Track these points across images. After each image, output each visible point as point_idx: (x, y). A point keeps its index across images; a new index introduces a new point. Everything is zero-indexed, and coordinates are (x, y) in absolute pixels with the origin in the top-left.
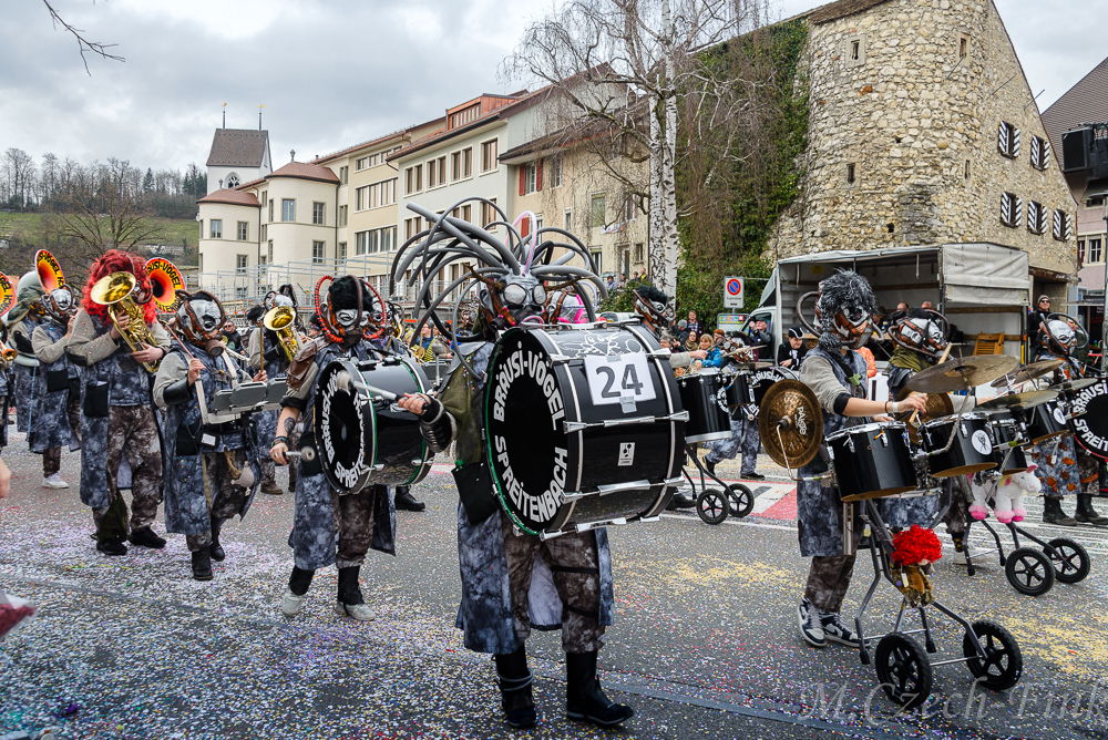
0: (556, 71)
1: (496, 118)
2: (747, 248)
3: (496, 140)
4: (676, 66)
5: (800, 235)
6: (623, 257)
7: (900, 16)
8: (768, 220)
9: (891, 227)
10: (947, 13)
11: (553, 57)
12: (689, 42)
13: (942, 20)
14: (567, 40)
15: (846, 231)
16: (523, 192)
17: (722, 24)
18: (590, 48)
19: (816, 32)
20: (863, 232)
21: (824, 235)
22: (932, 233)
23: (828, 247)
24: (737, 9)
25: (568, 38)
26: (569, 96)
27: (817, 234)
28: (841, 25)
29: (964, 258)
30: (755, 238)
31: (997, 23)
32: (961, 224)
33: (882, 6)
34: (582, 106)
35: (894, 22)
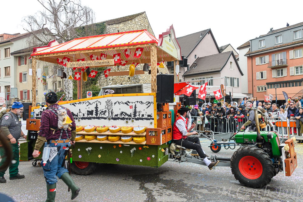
0: (32, 30)
1: (9, 41)
2: (92, 83)
3: (9, 48)
4: (70, 33)
5: (106, 80)
6: (55, 85)
7: (129, 25)
8: (97, 75)
9: (129, 78)
10: (139, 26)
11: (31, 26)
12: (73, 26)
13: (139, 27)
14: (36, 22)
15: (118, 79)
16: (20, 65)
17: (83, 22)
18: (44, 25)
19: (108, 27)
20: (122, 79)
21: (112, 80)
22: (139, 80)
23: (114, 83)
24: (87, 19)
25: (36, 21)
26: (36, 37)
27: (111, 79)
28: (115, 26)
29: (147, 87)
30: (94, 80)
31: (151, 29)
32: (145, 78)
33: (124, 22)
34: (41, 41)
35: (127, 26)
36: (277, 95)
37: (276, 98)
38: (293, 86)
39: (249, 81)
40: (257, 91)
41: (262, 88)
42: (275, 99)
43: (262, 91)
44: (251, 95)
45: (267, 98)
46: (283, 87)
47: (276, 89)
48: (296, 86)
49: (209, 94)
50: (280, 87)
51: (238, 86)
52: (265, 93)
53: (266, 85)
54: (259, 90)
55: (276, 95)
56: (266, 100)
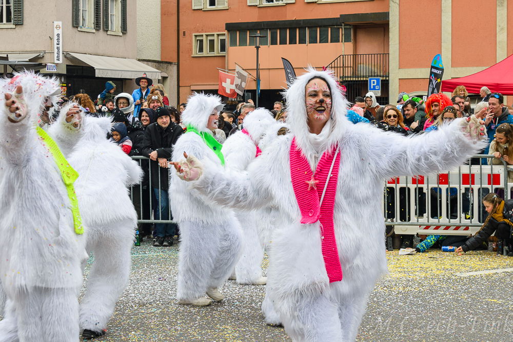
36: (262, 73)
37: (258, 80)
38: (313, 40)
39: (164, 13)
40: (195, 52)
41: (212, 42)
42: (253, 87)
43: (212, 54)
44: (170, 67)
45: (228, 81)
46: (283, 42)
47: (258, 48)
48: (324, 40)
49: (6, 58)
50: (272, 44)
51: (124, 29)
52: (220, 60)
53: (226, 32)
54: (201, 50)
55: (258, 69)
56: (224, 89)
